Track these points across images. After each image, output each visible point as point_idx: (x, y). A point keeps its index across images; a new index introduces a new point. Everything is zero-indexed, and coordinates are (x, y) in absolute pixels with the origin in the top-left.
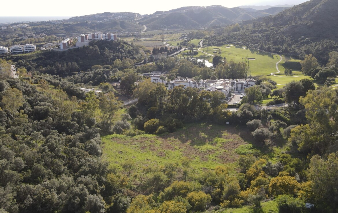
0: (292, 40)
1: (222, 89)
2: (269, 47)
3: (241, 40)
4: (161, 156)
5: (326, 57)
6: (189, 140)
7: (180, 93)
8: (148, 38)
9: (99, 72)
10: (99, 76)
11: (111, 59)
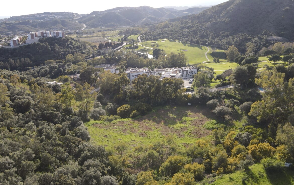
0: (214, 34)
1: (175, 76)
2: (198, 40)
3: (173, 35)
4: (143, 136)
5: (243, 47)
6: (161, 120)
7: (144, 81)
8: (89, 35)
9: (54, 66)
10: (56, 70)
11: (62, 54)
